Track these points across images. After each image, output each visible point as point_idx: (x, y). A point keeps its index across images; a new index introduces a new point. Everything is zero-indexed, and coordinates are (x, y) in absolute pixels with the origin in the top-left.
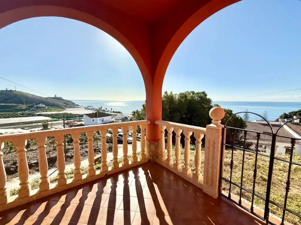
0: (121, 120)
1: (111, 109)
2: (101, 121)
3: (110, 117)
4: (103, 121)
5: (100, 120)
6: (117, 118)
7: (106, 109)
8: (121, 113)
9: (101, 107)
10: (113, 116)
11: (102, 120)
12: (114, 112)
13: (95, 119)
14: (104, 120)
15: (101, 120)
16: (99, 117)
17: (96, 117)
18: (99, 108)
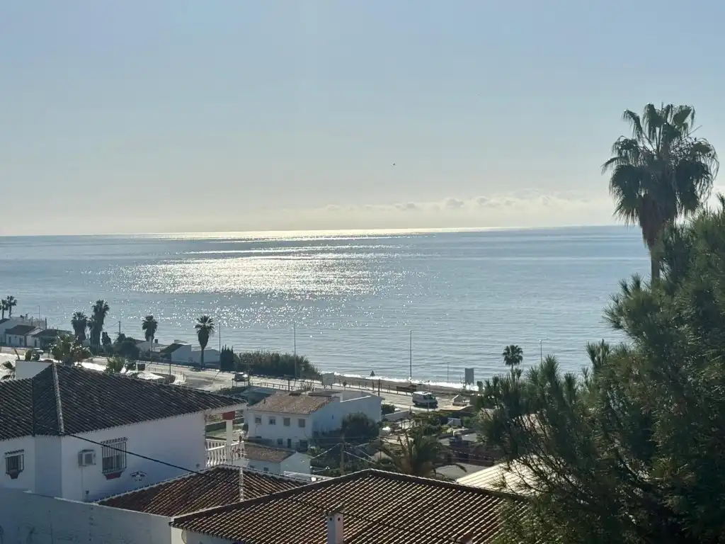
0: (302, 447)
1: (204, 334)
2: (94, 476)
3: (193, 423)
4: (112, 467)
5: (85, 458)
6: (267, 432)
7: (150, 326)
8: (310, 372)
9: (101, 310)
10: (218, 412)
11: (107, 463)
12: (227, 361)
13: (28, 445)
14: (131, 463)
15: (99, 460)
16: (75, 427)
17: (44, 425)
18: (79, 323)
